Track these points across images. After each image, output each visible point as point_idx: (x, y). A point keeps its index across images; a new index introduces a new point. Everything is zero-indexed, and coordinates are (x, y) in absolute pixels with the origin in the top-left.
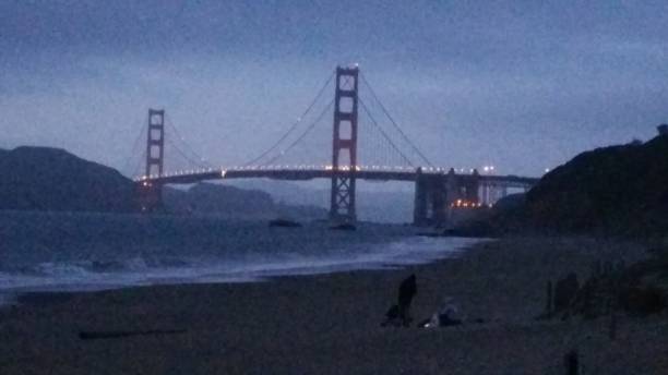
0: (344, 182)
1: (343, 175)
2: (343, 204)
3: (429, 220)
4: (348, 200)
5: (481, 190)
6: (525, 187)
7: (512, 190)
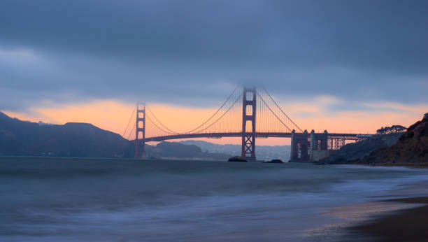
0: (249, 139)
1: (249, 135)
2: (248, 151)
3: (298, 159)
4: (251, 148)
5: (329, 142)
6: (356, 140)
7: (347, 142)
